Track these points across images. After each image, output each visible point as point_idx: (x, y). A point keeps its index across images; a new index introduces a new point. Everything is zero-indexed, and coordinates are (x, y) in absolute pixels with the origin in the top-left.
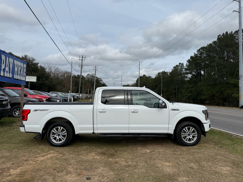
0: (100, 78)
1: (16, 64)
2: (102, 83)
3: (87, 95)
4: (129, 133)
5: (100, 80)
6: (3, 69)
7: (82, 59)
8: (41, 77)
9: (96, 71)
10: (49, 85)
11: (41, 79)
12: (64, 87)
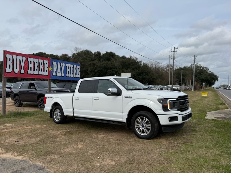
0: (205, 68)
1: (68, 67)
2: (209, 72)
3: (185, 86)
4: (94, 118)
5: (207, 70)
6: (55, 71)
7: (174, 50)
8: (142, 73)
9: (195, 60)
10: (148, 79)
11: (141, 74)
12: (164, 79)
